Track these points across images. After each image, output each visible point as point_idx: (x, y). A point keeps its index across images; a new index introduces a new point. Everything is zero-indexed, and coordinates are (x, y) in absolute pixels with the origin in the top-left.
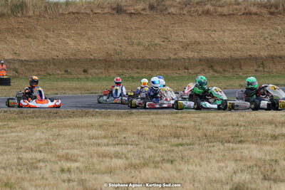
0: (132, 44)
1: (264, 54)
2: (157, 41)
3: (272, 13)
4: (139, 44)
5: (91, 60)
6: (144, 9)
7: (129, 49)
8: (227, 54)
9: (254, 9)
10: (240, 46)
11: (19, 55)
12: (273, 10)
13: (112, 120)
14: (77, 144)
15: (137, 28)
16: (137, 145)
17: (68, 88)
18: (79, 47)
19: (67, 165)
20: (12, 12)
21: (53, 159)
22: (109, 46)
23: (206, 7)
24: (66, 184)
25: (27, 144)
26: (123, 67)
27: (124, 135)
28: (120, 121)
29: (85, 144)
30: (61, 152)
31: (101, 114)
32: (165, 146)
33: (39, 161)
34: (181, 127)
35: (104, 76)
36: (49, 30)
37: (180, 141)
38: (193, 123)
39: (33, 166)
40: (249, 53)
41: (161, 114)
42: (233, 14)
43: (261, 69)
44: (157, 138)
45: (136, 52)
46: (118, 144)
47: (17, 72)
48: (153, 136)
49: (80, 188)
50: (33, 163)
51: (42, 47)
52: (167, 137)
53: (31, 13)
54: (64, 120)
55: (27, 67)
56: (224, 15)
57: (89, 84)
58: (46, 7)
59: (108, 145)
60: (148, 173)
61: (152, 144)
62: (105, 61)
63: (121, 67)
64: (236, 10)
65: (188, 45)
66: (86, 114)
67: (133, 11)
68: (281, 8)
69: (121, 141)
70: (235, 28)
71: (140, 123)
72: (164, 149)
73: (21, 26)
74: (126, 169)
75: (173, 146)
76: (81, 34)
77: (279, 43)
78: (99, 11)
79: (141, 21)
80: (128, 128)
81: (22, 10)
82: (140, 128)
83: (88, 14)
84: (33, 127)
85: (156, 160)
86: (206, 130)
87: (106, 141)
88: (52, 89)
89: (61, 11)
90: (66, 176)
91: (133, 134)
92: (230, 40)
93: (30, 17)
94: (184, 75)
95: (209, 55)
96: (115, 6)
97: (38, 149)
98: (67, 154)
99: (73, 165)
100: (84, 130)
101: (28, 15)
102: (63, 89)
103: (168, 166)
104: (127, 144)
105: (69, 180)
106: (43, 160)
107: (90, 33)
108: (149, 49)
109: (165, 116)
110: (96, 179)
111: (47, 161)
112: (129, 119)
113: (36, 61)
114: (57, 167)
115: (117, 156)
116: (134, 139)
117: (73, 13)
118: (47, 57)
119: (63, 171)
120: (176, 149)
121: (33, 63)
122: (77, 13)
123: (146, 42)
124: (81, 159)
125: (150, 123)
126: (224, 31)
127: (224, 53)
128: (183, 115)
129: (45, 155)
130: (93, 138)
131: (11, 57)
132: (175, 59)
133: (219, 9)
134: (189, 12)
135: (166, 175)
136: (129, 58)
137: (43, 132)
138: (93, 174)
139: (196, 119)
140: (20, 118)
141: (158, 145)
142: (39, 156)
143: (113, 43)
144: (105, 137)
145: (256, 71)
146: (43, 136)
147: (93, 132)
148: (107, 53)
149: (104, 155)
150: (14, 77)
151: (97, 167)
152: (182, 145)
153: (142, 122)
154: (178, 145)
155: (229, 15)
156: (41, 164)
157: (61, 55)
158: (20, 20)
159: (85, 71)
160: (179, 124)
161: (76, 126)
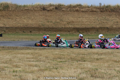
0: (48, 22)
1: (98, 26)
2: (58, 21)
3: (101, 11)
4: (51, 22)
5: (33, 27)
6: (53, 9)
7: (47, 24)
8: (84, 26)
9: (94, 10)
10: (89, 23)
11: (6, 25)
12: (102, 10)
13: (37, 51)
14: (21, 61)
15: (50, 16)
16: (44, 61)
17: (24, 38)
18: (29, 23)
19: (16, 69)
20: (4, 9)
21: (11, 67)
22: (40, 22)
23: (77, 9)
24: (14, 77)
25: (3, 60)
26: (45, 30)
27: (40, 58)
28: (40, 52)
29: (25, 61)
30: (15, 64)
31: (33, 48)
32: (55, 62)
33: (5, 67)
34: (62, 55)
35: (38, 34)
36: (17, 16)
37: (61, 60)
38: (67, 53)
39: (3, 69)
40: (93, 26)
41: (56, 49)
42: (87, 11)
43: (97, 32)
44: (52, 59)
45: (50, 25)
46: (37, 61)
47: (5, 32)
48: (51, 58)
49: (19, 79)
50: (3, 68)
51: (14, 22)
52: (56, 59)
53: (11, 9)
54: (19, 51)
55: (9, 30)
56: (83, 12)
57: (32, 37)
58: (16, 7)
59: (33, 61)
60: (47, 73)
61: (50, 61)
62: (38, 28)
63: (44, 30)
64: (88, 10)
65: (70, 23)
66: (28, 49)
67: (49, 9)
68: (104, 9)
69: (38, 60)
70: (87, 16)
71: (47, 53)
72: (55, 63)
73: (7, 14)
74: (38, 71)
75: (58, 62)
76: (29, 18)
77: (104, 23)
78: (36, 9)
79: (52, 13)
80: (42, 54)
81: (7, 8)
82: (47, 55)
83: (32, 10)
84: (6, 53)
85: (50, 68)
86: (72, 56)
87: (33, 60)
88: (18, 38)
89: (22, 9)
90: (14, 74)
91: (44, 57)
92: (85, 21)
93: (10, 11)
94: (68, 34)
95: (77, 26)
96: (42, 7)
97: (6, 63)
98: (17, 65)
99: (18, 69)
100: (25, 55)
101: (10, 10)
102: (22, 38)
103: (55, 70)
104: (41, 61)
105: (15, 76)
106: (7, 67)
107: (33, 18)
108: (55, 24)
109: (57, 50)
110: (26, 75)
111: (8, 67)
112: (43, 51)
113: (12, 28)
114: (12, 70)
115: (36, 66)
116: (43, 59)
117: (26, 10)
118: (16, 26)
119: (14, 71)
120: (59, 63)
121: (11, 28)
122: (28, 10)
123: (54, 21)
124: (22, 67)
125: (51, 53)
126: (83, 18)
127: (83, 26)
128: (64, 50)
129: (8, 65)
130: (28, 58)
131: (3, 26)
132: (65, 28)
133: (82, 9)
134: (70, 10)
135: (53, 74)
136: (47, 27)
137: (10, 56)
138: (25, 73)
139: (69, 52)
140: (2, 50)
141: (52, 62)
142: (6, 65)
143: (41, 21)
144: (33, 58)
145: (95, 33)
146: (9, 57)
147: (29, 56)
148: (39, 25)
149: (31, 65)
150: (4, 33)
151: (28, 70)
152: (61, 62)
153: (48, 52)
154: (60, 62)
155: (86, 11)
156: (6, 69)
157: (21, 26)
158: (6, 12)
159: (31, 32)
160: (62, 54)
161: (23, 53)
